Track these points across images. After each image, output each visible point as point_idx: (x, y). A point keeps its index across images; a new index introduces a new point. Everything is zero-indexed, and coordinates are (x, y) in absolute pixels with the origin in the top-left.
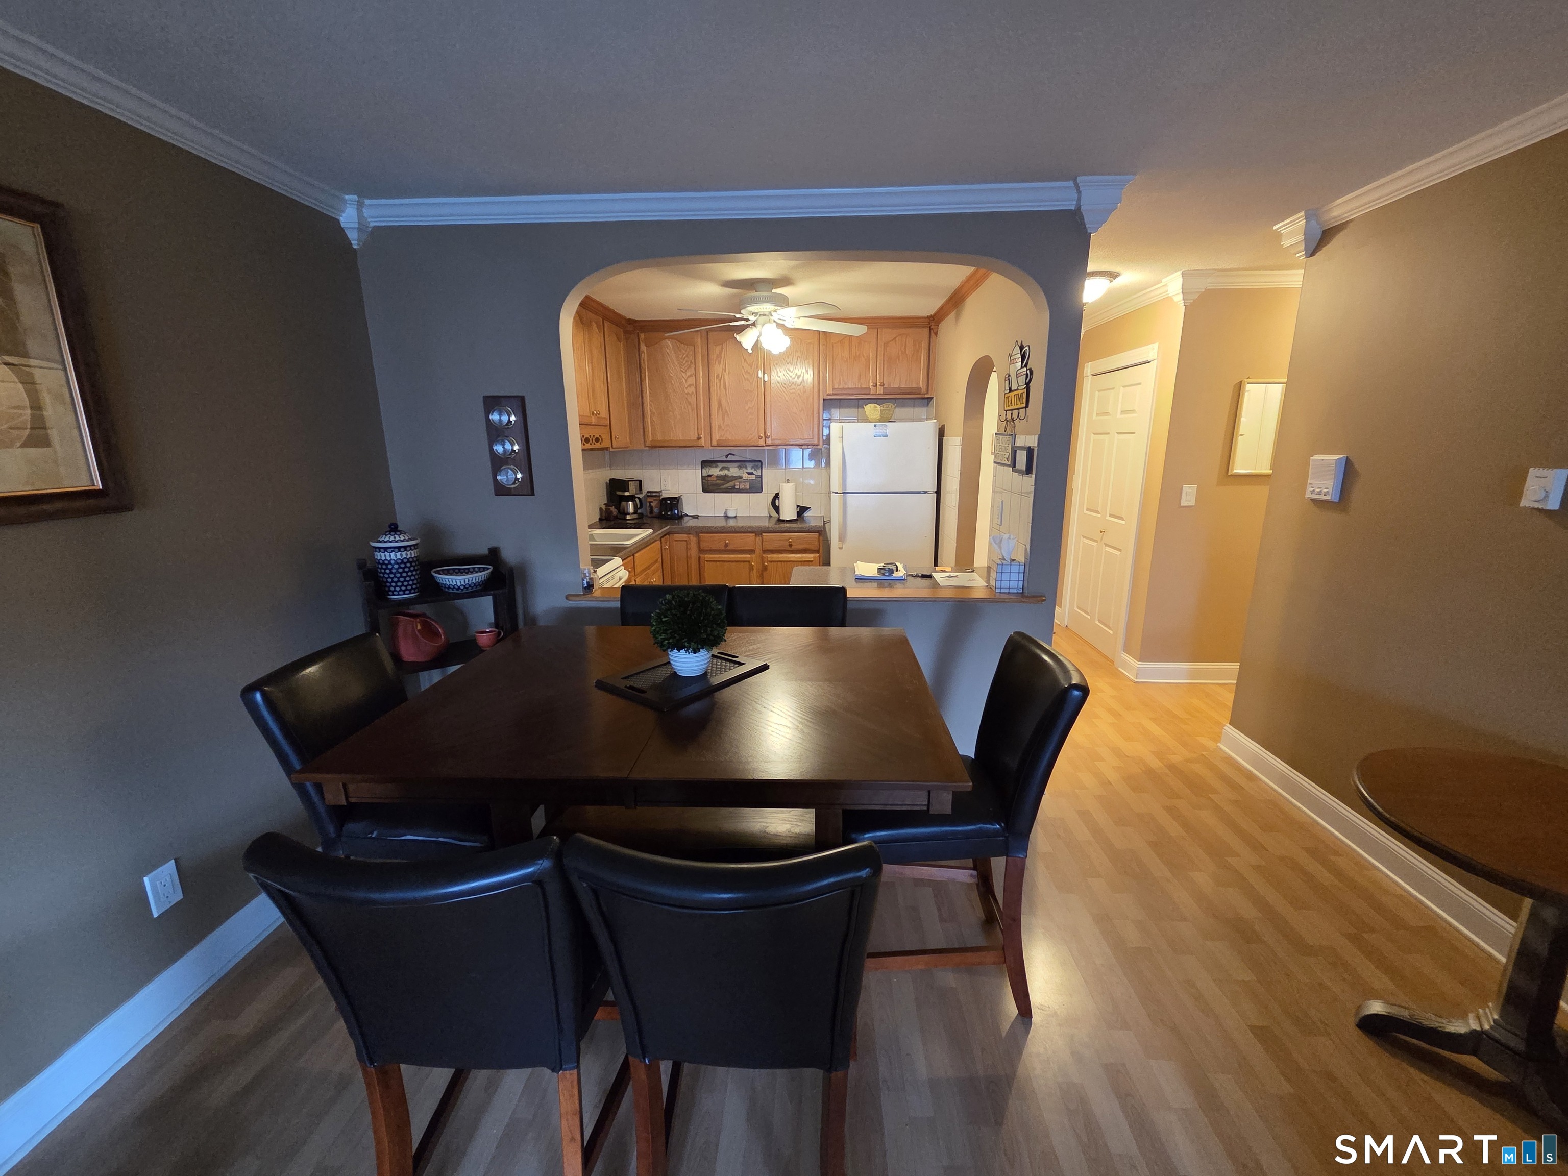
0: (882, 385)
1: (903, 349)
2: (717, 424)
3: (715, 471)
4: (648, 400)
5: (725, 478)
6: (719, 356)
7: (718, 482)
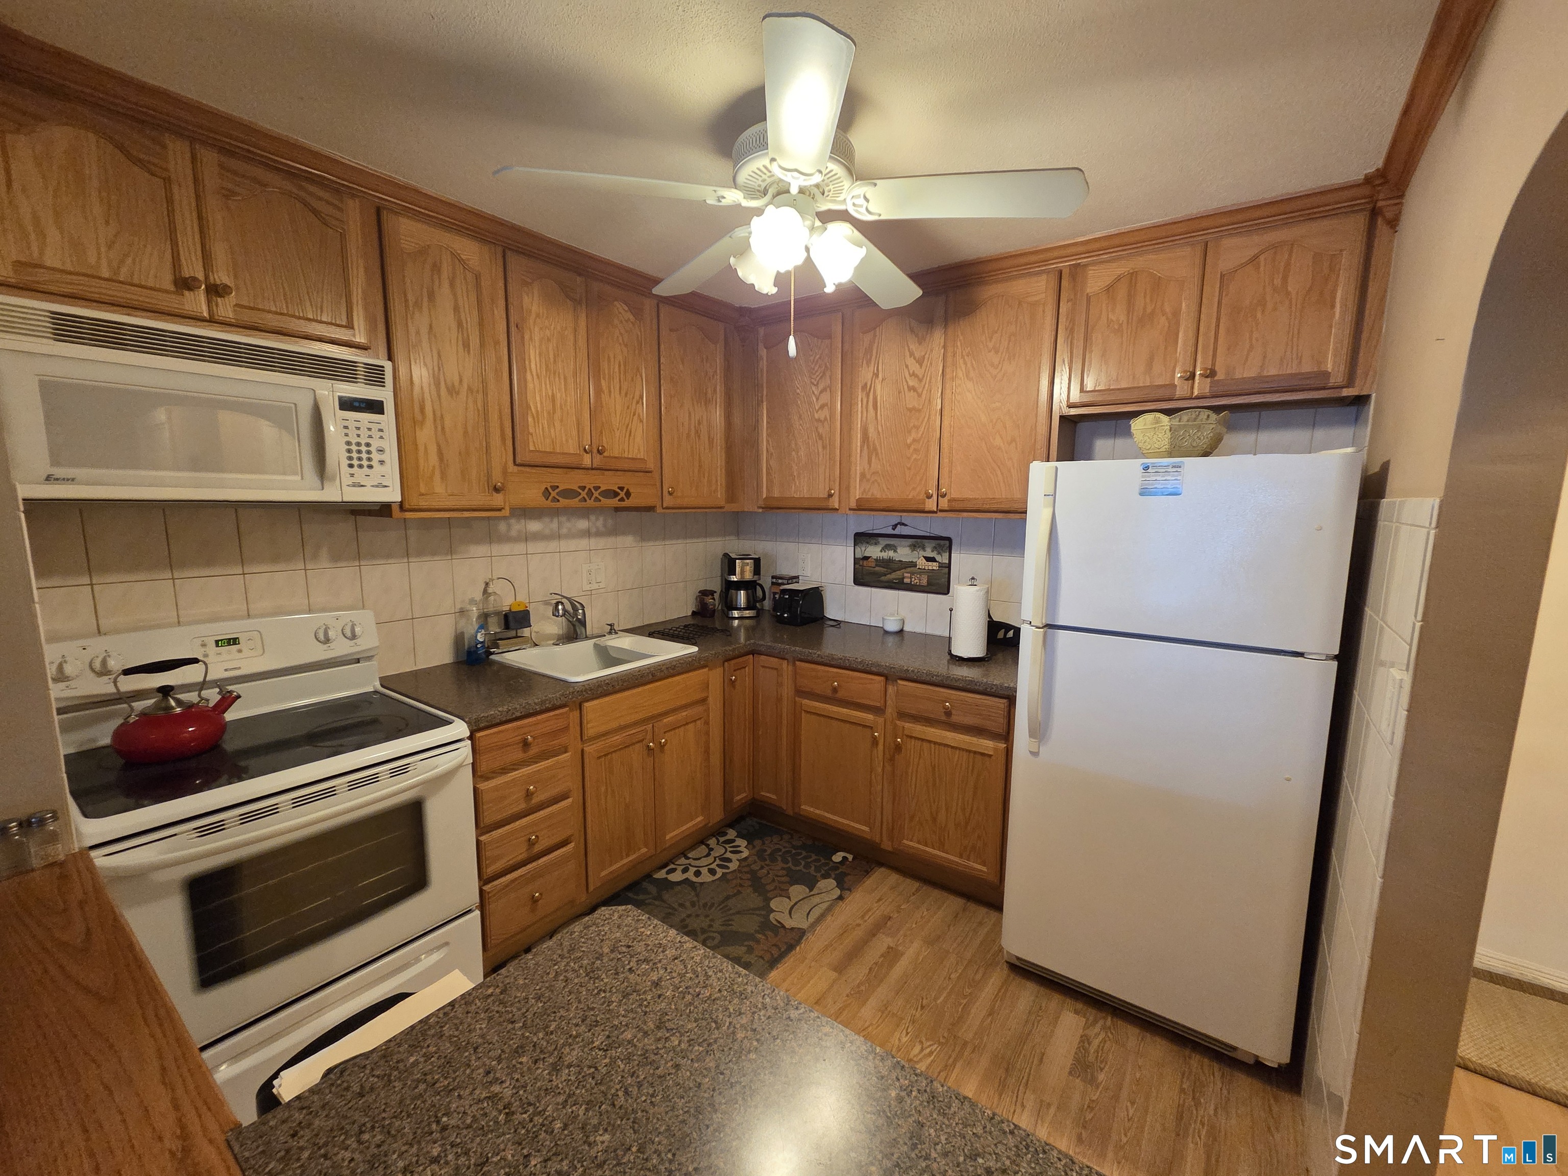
0: (1210, 374)
1: (1278, 281)
2: (858, 472)
3: (874, 551)
4: (765, 435)
5: (888, 564)
6: (869, 351)
7: (877, 569)
